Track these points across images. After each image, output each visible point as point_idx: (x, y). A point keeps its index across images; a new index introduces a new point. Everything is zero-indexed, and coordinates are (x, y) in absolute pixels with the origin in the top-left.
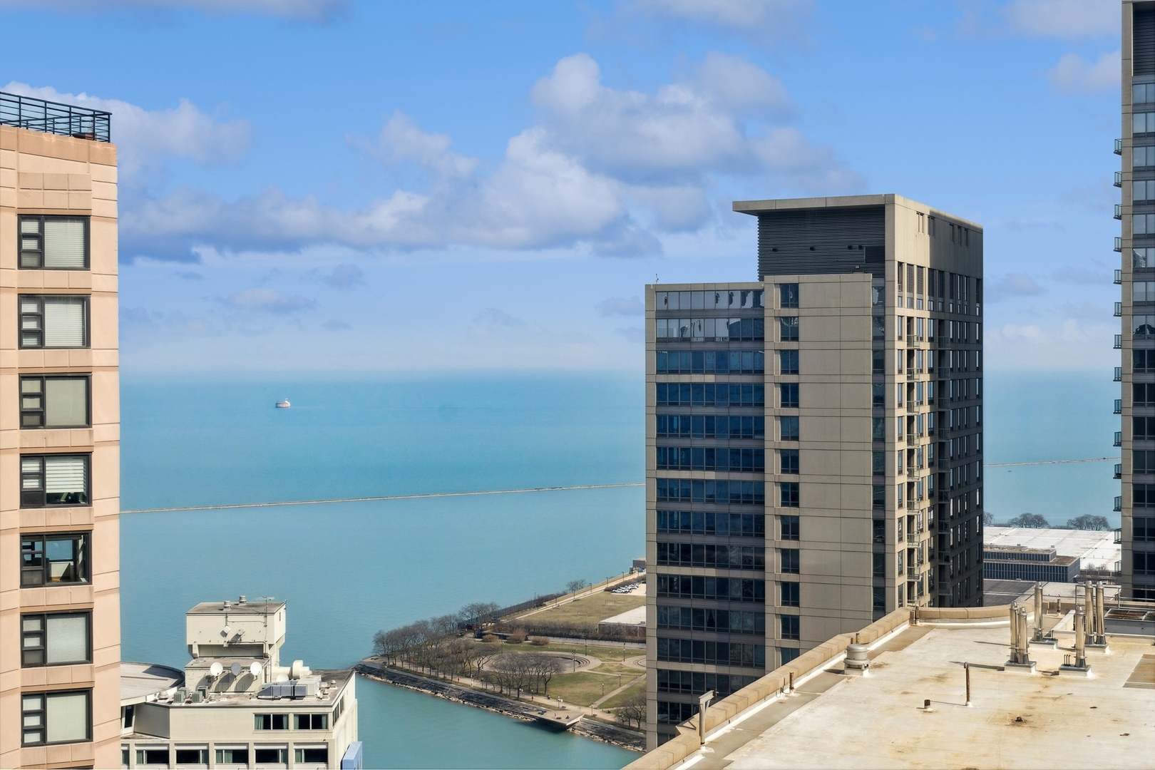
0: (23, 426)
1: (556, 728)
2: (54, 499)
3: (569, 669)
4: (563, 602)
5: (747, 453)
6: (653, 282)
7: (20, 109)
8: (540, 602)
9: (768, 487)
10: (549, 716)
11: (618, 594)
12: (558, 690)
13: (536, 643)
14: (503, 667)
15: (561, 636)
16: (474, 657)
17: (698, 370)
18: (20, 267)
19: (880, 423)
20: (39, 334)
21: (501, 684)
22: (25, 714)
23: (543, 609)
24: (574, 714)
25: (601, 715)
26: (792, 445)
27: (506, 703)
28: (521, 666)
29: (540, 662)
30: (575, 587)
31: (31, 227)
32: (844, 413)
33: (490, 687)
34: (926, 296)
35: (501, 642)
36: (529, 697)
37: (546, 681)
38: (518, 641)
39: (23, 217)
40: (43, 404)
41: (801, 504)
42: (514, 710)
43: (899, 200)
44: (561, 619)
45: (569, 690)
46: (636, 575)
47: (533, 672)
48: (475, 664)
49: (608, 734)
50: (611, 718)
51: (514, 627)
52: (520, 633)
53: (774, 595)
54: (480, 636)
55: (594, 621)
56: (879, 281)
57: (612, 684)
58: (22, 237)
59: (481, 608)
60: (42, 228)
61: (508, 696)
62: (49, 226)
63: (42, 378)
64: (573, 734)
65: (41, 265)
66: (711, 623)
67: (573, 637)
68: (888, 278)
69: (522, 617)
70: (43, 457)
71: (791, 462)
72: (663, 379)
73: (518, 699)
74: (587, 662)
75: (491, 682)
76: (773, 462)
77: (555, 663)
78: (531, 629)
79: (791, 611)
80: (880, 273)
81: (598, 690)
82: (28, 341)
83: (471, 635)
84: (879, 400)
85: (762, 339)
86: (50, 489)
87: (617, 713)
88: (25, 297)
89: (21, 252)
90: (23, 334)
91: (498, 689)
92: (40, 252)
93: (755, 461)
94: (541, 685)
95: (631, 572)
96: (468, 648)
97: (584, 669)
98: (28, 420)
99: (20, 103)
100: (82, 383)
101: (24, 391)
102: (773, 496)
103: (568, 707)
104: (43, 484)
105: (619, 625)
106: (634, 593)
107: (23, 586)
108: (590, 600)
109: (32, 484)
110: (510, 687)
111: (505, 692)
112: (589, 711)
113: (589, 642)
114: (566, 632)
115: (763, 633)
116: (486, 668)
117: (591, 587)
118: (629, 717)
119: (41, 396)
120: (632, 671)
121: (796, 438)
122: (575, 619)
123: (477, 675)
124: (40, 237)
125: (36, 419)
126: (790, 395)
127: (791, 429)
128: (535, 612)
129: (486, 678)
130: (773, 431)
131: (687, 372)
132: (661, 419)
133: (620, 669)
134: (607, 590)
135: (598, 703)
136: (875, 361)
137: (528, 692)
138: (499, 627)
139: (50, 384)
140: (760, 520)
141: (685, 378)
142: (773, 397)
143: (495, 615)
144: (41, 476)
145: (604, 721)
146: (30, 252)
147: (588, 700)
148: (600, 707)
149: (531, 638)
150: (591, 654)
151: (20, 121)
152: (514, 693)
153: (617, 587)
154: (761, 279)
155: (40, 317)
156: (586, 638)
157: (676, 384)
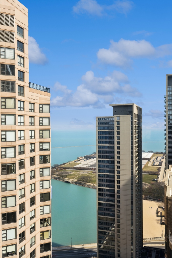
0: (40, 138)
1: (68, 182)
2: (45, 150)
3: (70, 174)
4: (68, 164)
5: (112, 142)
6: (97, 116)
7: (39, 87)
8: (64, 164)
9: (115, 147)
10: (67, 181)
11: (76, 162)
12: (68, 177)
13: (64, 170)
14: (60, 174)
15: (68, 169)
16: (55, 172)
17: (104, 129)
18: (39, 112)
19: (132, 137)
20: (42, 123)
21: (60, 176)
22: (40, 184)
23: (65, 165)
24: (71, 180)
25: (75, 180)
26: (119, 140)
27: (61, 179)
28: (63, 173)
29: (65, 173)
30: (69, 162)
31: (41, 106)
32: (126, 136)
33: (58, 177)
34: (137, 119)
35: (59, 170)
36: (64, 178)
37: (67, 176)
38: (62, 170)
39: (40, 105)
40: (43, 134)
41: (120, 149)
42: (62, 180)
43: (134, 104)
44: (68, 166)
45: (70, 177)
46: (78, 160)
47: (65, 174)
48: (56, 173)
49: (76, 183)
50: (76, 181)
51: (61, 168)
52: (62, 168)
53: (116, 163)
54: (56, 169)
55: (73, 166)
56: (132, 116)
57: (76, 176)
58: (40, 108)
59: (56, 165)
60: (43, 106)
61: (61, 178)
62: (44, 106)
63: (43, 130)
64: (71, 183)
65: (43, 112)
66: (106, 167)
67: (70, 169)
68: (133, 116)
69: (62, 166)
70: (43, 143)
71: (118, 143)
72: (99, 131)
73: (62, 178)
74: (72, 173)
75: (58, 176)
76: (116, 143)
77: (68, 173)
78: (63, 168)
79: (119, 165)
80: (132, 115)
81: (74, 177)
82: (41, 124)
83: (54, 169)
84: (132, 133)
85: (114, 125)
86: (44, 148)
87: (77, 180)
88: (40, 117)
89: (40, 110)
90: (40, 123)
91: (59, 177)
92: (42, 110)
93: (113, 143)
94: (66, 176)
95: (77, 159)
96: (54, 171)
97: (72, 174)
98: (41, 137)
99: (39, 86)
100: (49, 131)
101: (40, 132)
102: (116, 148)
103: (70, 179)
104: (43, 147)
105: (76, 167)
106: (78, 162)
107: (40, 164)
108: (72, 163)
109: (41, 147)
110: (61, 176)
111: (60, 177)
112: (73, 180)
113: (72, 170)
114: (69, 168)
115: (114, 168)
116: (57, 174)
117: (72, 161)
118: (79, 181)
119: (43, 133)
120: (79, 174)
121: (119, 139)
122: (70, 166)
123: (56, 175)
124: (42, 108)
125: (42, 137)
126: (118, 133)
127: (118, 138)
128: (64, 165)
129: (58, 175)
130: (116, 138)
131: (103, 130)
132: (99, 137)
133: (77, 174)
134: (74, 162)
135: (74, 179)
136: (131, 128)
137: (64, 177)
138: (59, 168)
139: (44, 131)
140: (114, 152)
141: (102, 131)
142: (116, 133)
143: (58, 166)
144: (43, 146)
145: (75, 181)
146: (41, 110)
147: (73, 178)
148: (75, 179)
149: (63, 169)
150: (73, 171)
151: (39, 89)
152: (62, 177)
153: (75, 161)
154: (114, 116)
155: (42, 121)
156: (72, 169)
157: (101, 131)
